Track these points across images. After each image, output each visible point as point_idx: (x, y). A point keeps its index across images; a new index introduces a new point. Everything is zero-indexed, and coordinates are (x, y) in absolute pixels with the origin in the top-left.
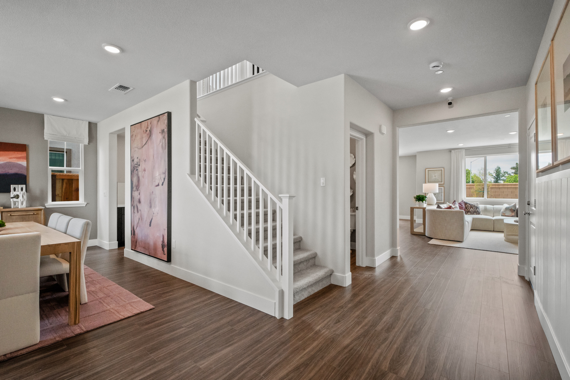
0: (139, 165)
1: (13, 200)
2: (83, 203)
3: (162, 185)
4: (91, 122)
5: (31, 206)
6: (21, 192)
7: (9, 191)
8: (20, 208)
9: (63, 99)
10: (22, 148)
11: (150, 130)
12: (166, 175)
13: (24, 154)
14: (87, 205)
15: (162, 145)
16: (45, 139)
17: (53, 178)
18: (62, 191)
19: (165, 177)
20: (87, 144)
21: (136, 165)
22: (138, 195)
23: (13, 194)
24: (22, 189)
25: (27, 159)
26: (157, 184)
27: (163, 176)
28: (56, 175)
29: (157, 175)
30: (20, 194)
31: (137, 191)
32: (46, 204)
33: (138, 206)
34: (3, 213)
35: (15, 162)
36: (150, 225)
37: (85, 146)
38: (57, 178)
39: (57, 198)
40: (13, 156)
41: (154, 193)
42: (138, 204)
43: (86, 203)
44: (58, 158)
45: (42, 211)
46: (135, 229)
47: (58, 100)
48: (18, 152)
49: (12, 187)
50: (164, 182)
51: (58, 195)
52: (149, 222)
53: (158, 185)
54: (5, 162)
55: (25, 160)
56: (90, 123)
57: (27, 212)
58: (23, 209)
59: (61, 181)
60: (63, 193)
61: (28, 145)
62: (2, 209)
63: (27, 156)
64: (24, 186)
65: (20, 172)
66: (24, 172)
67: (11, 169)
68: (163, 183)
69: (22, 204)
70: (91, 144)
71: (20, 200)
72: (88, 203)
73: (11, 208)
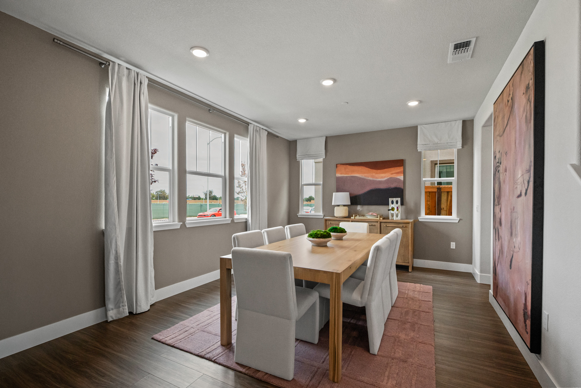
0: (501, 163)
1: (391, 212)
2: (456, 218)
3: (526, 194)
4: (465, 119)
5: (407, 219)
6: (396, 205)
7: (388, 204)
8: (395, 220)
9: (417, 101)
10: (400, 163)
11: (511, 98)
12: (530, 174)
13: (401, 169)
14: (461, 221)
15: (526, 116)
16: (418, 151)
17: (439, 191)
18: (447, 205)
19: (530, 178)
20: (461, 148)
21: (498, 164)
22: (500, 212)
23: (391, 206)
24: (397, 202)
25: (404, 173)
26: (519, 193)
27: (526, 177)
28: (441, 188)
29: (520, 176)
30: (395, 206)
31: (499, 205)
32: (419, 218)
33: (499, 229)
34: (382, 223)
35: (395, 177)
36: (511, 268)
37: (459, 151)
38: (442, 191)
39: (442, 212)
40: (394, 172)
41: (515, 210)
42: (499, 227)
43: (459, 219)
44: (449, 171)
45: (410, 224)
46: (496, 267)
47: (413, 104)
48: (397, 168)
49: (390, 200)
50: (528, 187)
51: (443, 208)
52: (510, 260)
53: (520, 196)
54: (388, 178)
55: (402, 175)
56: (464, 122)
57: (398, 224)
58: (397, 222)
59: (446, 194)
60: (448, 207)
61: (405, 160)
62: (381, 220)
63: (404, 170)
64: (399, 199)
65: (398, 186)
66: (401, 186)
67: (392, 184)
68: (526, 190)
69: (397, 216)
70: (466, 147)
71: (395, 212)
72: (460, 218)
73: (388, 218)
